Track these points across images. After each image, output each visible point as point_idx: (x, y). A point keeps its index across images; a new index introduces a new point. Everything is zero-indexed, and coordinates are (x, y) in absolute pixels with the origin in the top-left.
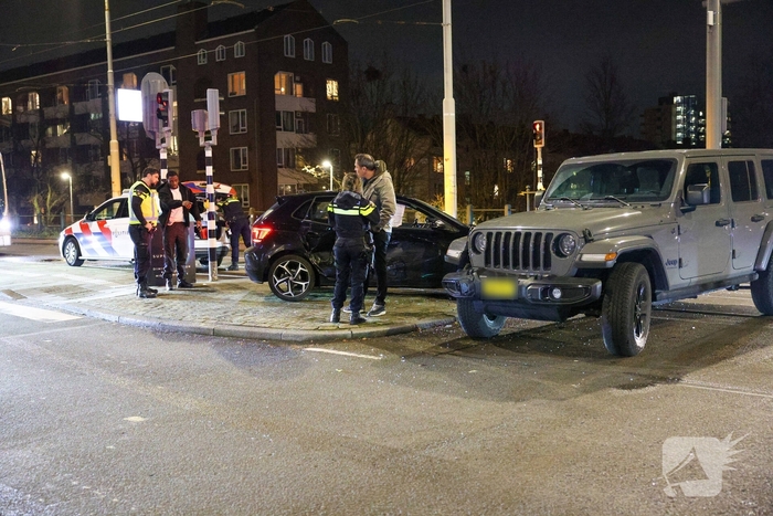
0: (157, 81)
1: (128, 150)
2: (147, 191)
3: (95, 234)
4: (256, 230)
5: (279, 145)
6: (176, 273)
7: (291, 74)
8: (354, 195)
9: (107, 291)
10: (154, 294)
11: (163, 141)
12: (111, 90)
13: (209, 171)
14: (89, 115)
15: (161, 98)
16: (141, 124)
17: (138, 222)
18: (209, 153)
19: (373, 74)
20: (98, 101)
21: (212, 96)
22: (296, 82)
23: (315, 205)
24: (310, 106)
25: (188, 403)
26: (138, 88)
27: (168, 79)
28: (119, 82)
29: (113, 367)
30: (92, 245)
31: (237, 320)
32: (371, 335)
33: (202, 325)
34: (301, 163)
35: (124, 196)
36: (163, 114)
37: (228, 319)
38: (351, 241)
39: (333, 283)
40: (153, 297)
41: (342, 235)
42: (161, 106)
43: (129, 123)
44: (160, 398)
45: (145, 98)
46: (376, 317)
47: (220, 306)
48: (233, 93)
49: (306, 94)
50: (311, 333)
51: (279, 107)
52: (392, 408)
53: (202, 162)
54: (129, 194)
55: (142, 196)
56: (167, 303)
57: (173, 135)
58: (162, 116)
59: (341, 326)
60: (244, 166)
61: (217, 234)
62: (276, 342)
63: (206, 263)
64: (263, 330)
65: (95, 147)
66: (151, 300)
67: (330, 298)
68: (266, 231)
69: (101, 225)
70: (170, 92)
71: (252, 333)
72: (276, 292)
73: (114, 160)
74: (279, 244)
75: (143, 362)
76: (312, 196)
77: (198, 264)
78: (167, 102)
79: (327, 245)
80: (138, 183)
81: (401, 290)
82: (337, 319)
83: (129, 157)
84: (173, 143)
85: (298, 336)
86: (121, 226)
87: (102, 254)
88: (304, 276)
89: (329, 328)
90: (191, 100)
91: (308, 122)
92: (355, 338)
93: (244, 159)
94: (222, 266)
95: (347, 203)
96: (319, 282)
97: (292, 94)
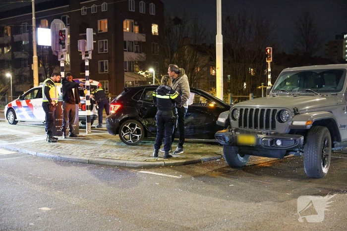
0: (59, 24)
1: (43, 61)
2: (53, 84)
3: (24, 107)
4: (112, 106)
5: (125, 59)
6: (68, 129)
7: (133, 21)
8: (167, 87)
9: (30, 138)
10: (56, 140)
11: (62, 56)
12: (34, 28)
13: (87, 73)
14: (22, 42)
15: (62, 33)
16: (50, 47)
17: (48, 101)
18: (87, 64)
19: (177, 21)
20: (27, 35)
21: (89, 32)
22: (135, 25)
23: (145, 93)
24: (143, 38)
25: (74, 201)
26: (49, 27)
27: (65, 23)
28: (38, 24)
29: (33, 180)
30: (22, 113)
31: (102, 155)
32: (175, 165)
33: (82, 158)
34: (137, 69)
35: (40, 86)
36: (62, 42)
37: (97, 154)
38: (165, 113)
39: (155, 136)
40: (56, 142)
41: (160, 109)
42: (61, 38)
43: (43, 46)
44: (59, 198)
45: (53, 33)
46: (178, 154)
47: (92, 147)
48: (101, 31)
49: (140, 31)
50: (142, 163)
51: (126, 38)
52: (187, 205)
53: (84, 68)
54: (43, 85)
55: (50, 87)
56: (63, 145)
57: (68, 53)
58: (62, 43)
59: (159, 159)
60: (106, 71)
61: (91, 108)
62: (122, 167)
63: (85, 124)
64: (115, 161)
65: (25, 60)
66: (54, 144)
67: (152, 144)
68: (118, 106)
69: (28, 102)
70: (67, 30)
71: (109, 162)
72: (123, 140)
73: (35, 67)
74: (125, 114)
75: (50, 178)
76: (144, 87)
77: (80, 124)
78: (65, 35)
79: (151, 114)
80: (48, 79)
81: (192, 140)
82: (156, 155)
83: (43, 65)
84: (67, 58)
85: (135, 164)
86: (38, 103)
87: (28, 118)
88: (138, 132)
89: (153, 161)
90: (78, 34)
91: (141, 47)
92: (166, 166)
93: (106, 67)
94: (93, 126)
95: (163, 92)
96: (147, 135)
97: (133, 31)
